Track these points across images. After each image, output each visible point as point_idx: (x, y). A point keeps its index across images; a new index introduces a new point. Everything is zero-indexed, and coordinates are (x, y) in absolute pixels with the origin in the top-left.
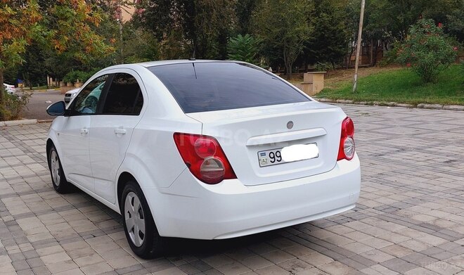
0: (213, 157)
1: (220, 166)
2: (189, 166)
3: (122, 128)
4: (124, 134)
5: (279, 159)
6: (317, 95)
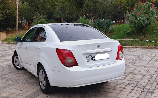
0: (70, 58)
1: (72, 61)
2: (61, 60)
3: (39, 46)
4: (39, 49)
5: (94, 59)
6: (3, 40)
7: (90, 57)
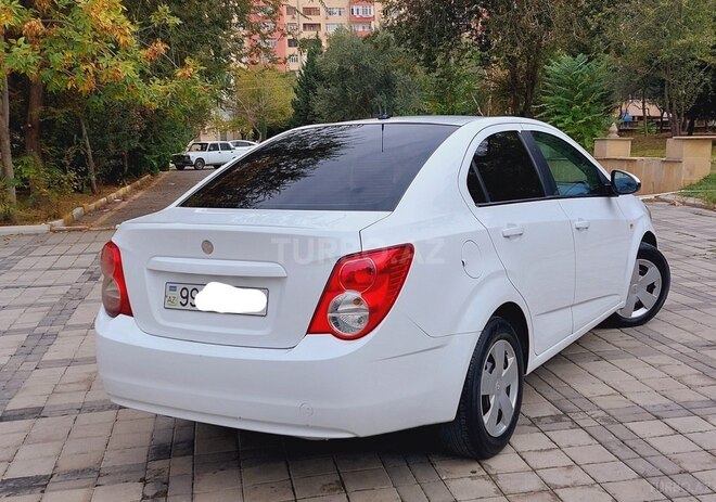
0: (112, 276)
6: (690, 187)
7: (180, 287)
